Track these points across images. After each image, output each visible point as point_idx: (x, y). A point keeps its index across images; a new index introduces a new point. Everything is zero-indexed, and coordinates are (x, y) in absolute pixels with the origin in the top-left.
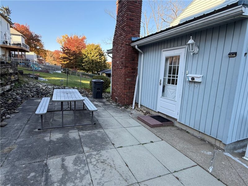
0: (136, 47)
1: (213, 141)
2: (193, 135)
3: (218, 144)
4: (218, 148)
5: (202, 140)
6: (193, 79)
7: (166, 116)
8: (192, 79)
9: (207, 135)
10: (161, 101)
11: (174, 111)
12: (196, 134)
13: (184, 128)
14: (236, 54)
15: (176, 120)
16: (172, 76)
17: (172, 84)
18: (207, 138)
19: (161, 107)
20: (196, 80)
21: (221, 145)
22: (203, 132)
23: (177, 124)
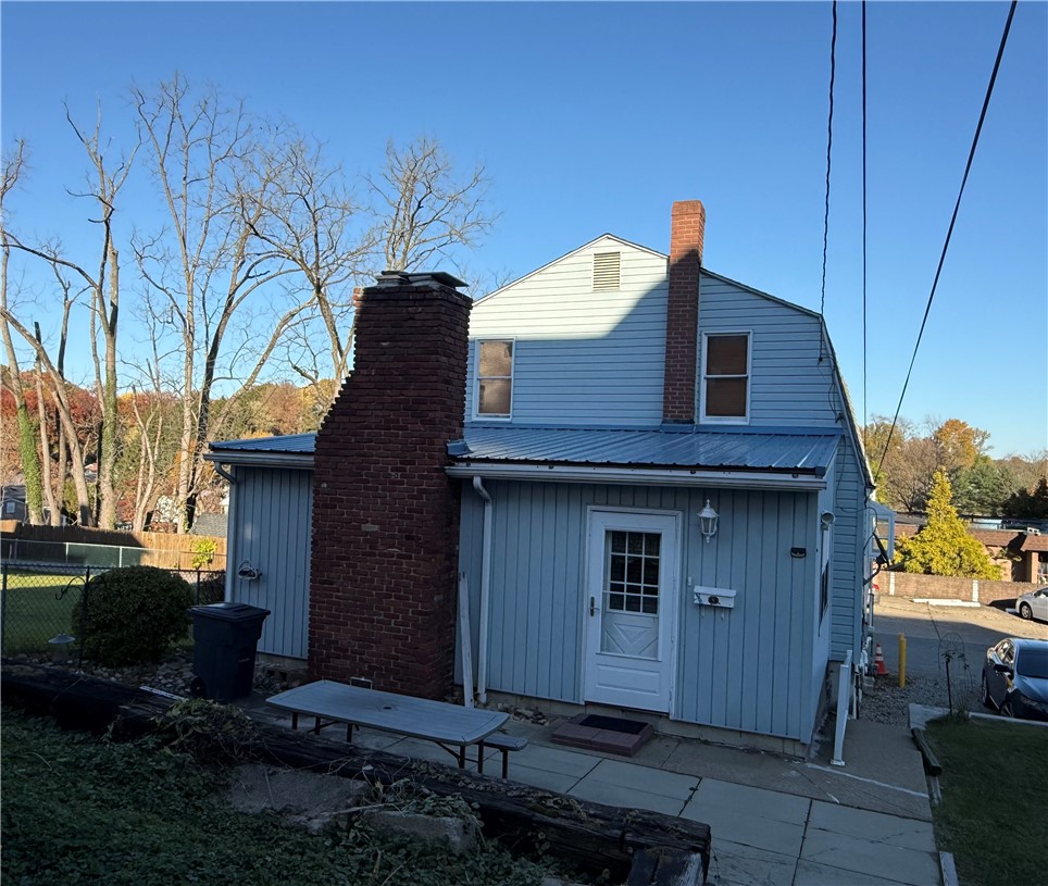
0: (477, 481)
1: (777, 746)
2: (722, 746)
3: (789, 749)
4: (792, 758)
5: (752, 751)
6: (713, 599)
7: (620, 712)
8: (710, 600)
9: (763, 735)
10: (600, 667)
11: (655, 692)
12: (732, 740)
13: (693, 733)
14: (803, 551)
15: (663, 716)
16: (628, 586)
17: (627, 609)
18: (762, 744)
19: (600, 684)
20: (722, 603)
21: (798, 747)
22: (753, 731)
23: (665, 728)
